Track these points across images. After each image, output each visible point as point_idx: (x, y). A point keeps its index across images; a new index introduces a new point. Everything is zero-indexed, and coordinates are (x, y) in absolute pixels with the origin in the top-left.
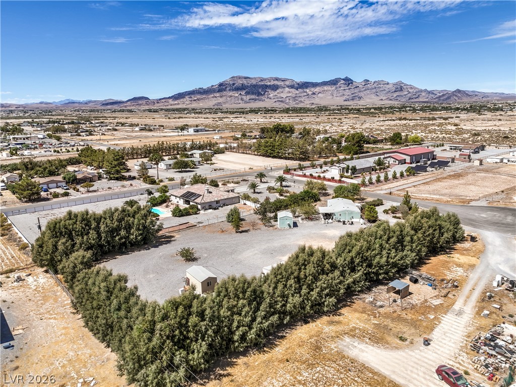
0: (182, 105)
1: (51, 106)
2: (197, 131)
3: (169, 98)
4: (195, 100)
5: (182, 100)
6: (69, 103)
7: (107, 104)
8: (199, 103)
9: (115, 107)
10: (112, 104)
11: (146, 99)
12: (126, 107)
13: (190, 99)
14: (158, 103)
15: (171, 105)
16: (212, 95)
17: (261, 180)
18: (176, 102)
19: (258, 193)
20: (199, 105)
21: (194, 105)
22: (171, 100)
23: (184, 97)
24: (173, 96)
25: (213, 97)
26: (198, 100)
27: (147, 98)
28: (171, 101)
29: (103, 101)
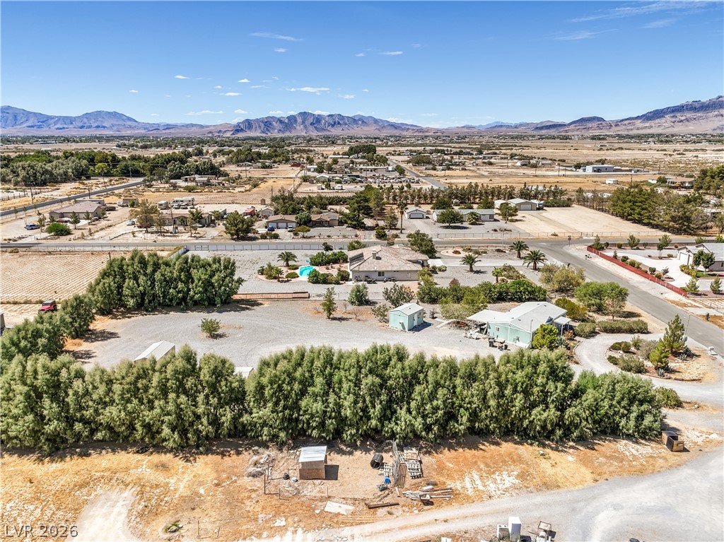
0: (657, 129)
1: (474, 130)
2: (599, 170)
3: (638, 118)
4: (681, 121)
5: (657, 121)
6: (496, 126)
7: (541, 128)
8: (687, 126)
9: (552, 132)
10: (548, 128)
11: (599, 121)
12: (566, 131)
13: (673, 120)
14: (617, 125)
15: (638, 129)
16: (716, 113)
17: (519, 253)
18: (647, 125)
19: (478, 272)
20: (687, 128)
21: (679, 129)
22: (640, 121)
23: (663, 117)
24: (644, 115)
25: (716, 116)
26: (687, 120)
27: (601, 119)
28: (638, 123)
29: (538, 124)
